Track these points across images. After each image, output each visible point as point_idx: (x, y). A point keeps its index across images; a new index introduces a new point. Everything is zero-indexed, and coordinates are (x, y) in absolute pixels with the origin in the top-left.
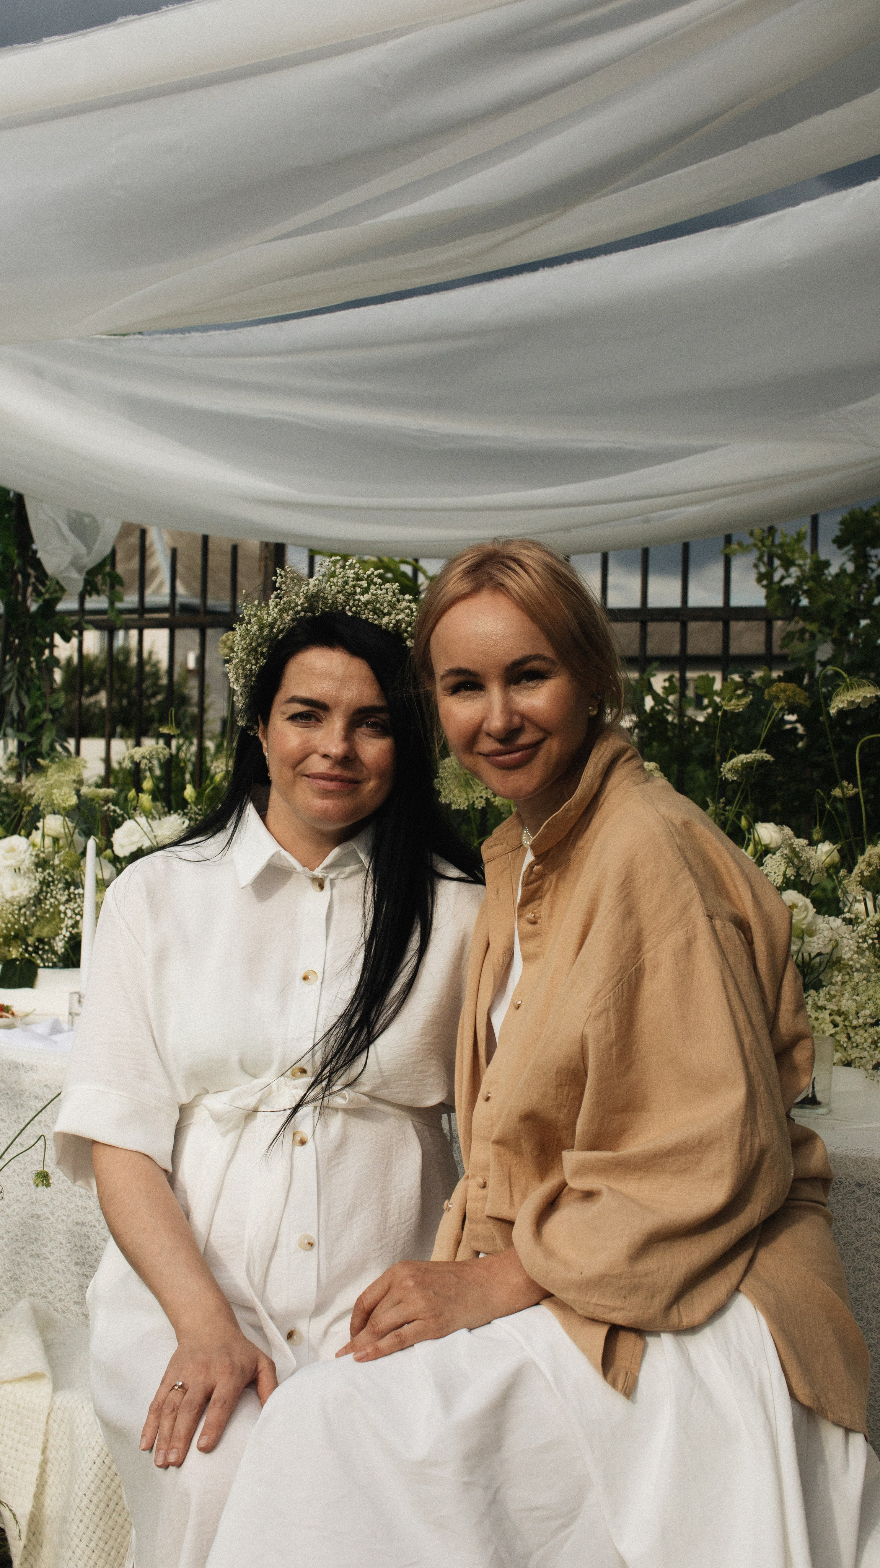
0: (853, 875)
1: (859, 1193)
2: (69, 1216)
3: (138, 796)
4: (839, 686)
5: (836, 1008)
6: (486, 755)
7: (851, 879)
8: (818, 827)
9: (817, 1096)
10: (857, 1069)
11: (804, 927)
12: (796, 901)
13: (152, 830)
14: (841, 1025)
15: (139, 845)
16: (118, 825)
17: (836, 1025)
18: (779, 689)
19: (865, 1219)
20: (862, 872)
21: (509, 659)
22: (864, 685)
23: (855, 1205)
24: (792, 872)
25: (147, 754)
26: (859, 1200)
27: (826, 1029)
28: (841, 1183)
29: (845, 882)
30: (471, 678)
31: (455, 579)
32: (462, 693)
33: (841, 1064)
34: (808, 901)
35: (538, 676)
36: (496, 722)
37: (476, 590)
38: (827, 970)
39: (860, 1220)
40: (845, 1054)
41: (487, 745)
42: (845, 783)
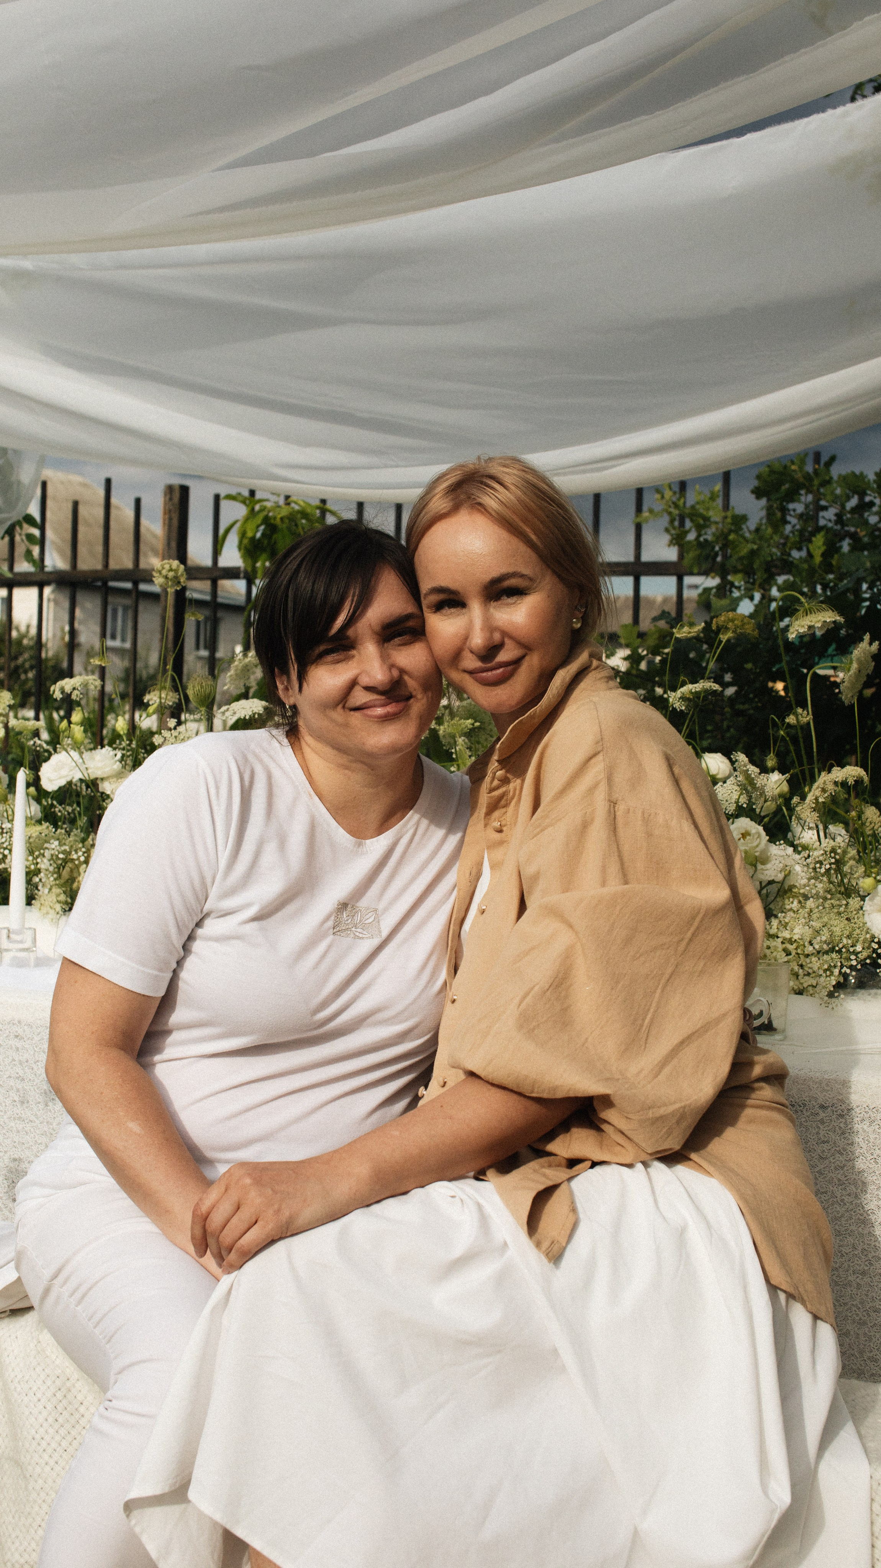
0: (807, 801)
1: (822, 1115)
2: (6, 1152)
3: (69, 726)
4: (797, 610)
5: (788, 936)
6: (471, 673)
7: (804, 806)
8: (772, 754)
9: (773, 1023)
10: (810, 998)
11: (757, 854)
12: (749, 829)
13: (84, 762)
14: (793, 953)
15: (69, 779)
16: (47, 759)
17: (788, 954)
18: (727, 619)
19: (827, 1142)
20: (817, 799)
21: (487, 577)
22: (824, 610)
23: (818, 1127)
24: (745, 800)
25: (78, 685)
26: (822, 1122)
27: (778, 957)
28: (805, 1105)
29: (798, 809)
30: (452, 596)
31: (438, 496)
32: (446, 611)
33: (793, 992)
34: (761, 828)
35: (517, 592)
36: (478, 640)
37: (455, 509)
38: (778, 899)
39: (824, 1142)
40: (797, 983)
41: (471, 662)
42: (800, 710)
